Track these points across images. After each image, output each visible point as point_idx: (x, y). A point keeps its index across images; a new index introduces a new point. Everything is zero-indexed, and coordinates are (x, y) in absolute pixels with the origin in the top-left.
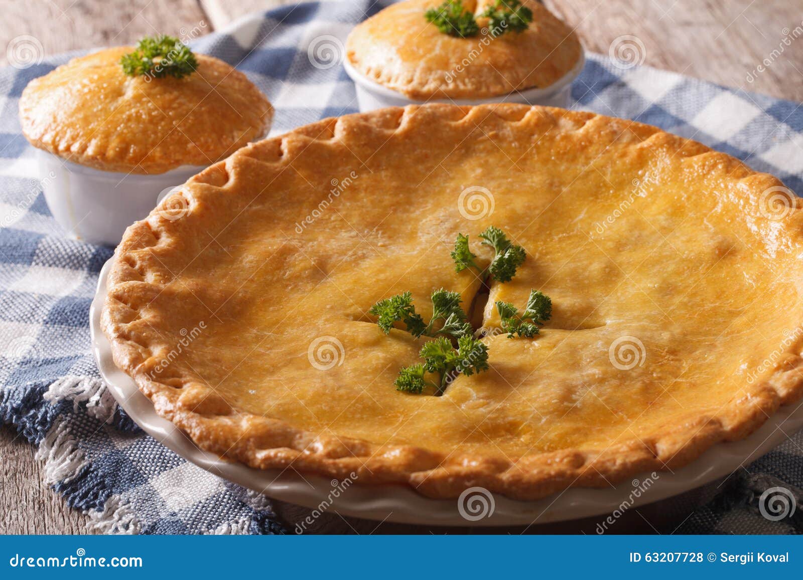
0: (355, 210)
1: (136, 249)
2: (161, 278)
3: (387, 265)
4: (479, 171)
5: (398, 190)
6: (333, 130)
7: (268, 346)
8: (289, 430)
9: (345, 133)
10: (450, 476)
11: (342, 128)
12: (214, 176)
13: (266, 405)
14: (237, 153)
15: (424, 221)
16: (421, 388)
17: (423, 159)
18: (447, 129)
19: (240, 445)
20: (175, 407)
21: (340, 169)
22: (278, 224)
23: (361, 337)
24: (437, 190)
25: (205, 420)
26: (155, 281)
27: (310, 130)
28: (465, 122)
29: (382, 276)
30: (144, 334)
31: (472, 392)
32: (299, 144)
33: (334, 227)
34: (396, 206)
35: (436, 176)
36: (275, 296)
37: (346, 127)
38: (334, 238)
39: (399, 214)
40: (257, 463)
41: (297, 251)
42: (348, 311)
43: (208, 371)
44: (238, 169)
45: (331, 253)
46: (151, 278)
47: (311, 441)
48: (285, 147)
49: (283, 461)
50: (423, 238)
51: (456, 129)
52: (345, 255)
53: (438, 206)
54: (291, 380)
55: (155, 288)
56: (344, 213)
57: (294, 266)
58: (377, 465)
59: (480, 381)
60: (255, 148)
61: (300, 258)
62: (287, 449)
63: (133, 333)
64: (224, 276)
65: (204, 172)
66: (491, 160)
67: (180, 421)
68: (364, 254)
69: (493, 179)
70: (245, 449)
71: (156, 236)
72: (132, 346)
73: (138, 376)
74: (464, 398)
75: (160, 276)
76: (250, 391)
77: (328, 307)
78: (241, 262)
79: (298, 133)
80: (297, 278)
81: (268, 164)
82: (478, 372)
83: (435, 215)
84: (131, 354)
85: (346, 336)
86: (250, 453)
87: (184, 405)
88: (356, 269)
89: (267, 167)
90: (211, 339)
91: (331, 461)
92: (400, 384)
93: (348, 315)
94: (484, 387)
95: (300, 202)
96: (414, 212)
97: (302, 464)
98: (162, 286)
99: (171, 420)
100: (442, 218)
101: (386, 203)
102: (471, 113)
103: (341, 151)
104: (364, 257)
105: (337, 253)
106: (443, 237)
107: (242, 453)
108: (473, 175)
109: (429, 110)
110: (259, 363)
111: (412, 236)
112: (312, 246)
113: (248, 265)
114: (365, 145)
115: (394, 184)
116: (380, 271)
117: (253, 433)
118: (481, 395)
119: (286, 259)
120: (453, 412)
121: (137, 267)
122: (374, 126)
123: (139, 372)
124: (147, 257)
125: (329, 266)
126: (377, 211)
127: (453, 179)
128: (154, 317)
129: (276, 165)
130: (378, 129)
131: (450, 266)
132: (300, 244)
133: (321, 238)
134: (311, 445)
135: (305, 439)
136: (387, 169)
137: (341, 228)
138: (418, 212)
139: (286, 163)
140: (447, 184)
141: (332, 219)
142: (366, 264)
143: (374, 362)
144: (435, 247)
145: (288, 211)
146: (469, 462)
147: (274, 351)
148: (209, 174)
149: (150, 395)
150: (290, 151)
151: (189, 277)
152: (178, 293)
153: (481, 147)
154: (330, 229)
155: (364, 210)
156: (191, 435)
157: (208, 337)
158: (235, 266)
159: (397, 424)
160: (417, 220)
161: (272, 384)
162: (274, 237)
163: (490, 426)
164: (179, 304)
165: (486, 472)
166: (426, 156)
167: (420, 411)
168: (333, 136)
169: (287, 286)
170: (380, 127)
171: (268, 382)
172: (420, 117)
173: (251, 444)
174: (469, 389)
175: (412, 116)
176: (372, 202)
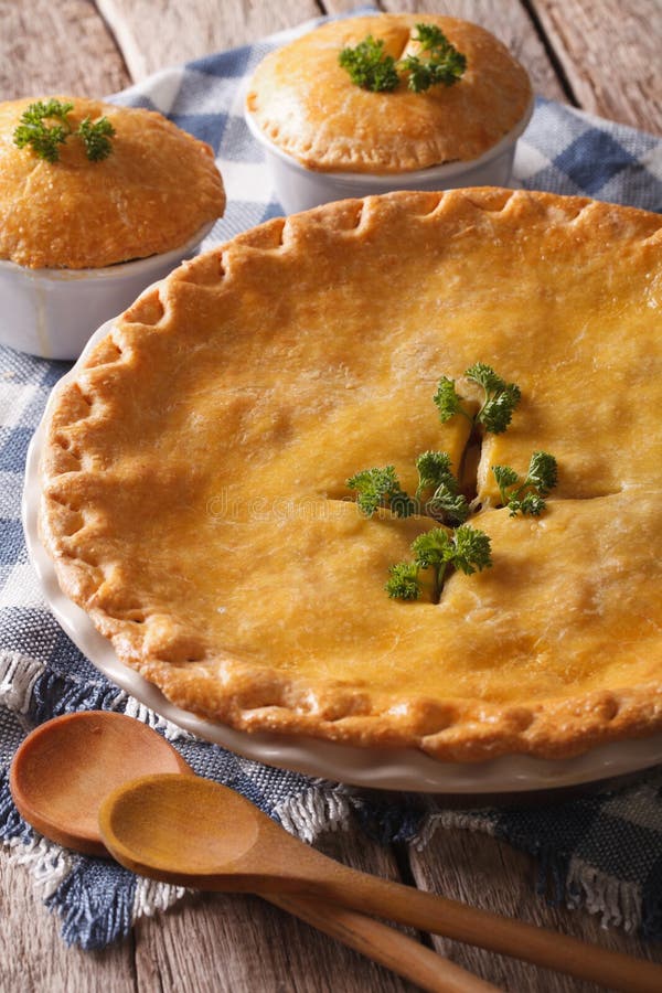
0: (315, 341)
1: (67, 425)
2: (100, 462)
3: (361, 418)
4: (456, 279)
5: (364, 309)
6: (281, 235)
7: (233, 541)
8: (275, 682)
9: (295, 240)
10: (468, 740)
11: (292, 234)
12: (147, 309)
13: (240, 630)
14: (170, 276)
15: (397, 351)
16: (415, 594)
17: (388, 267)
18: (416, 227)
19: (222, 705)
20: (140, 654)
21: (293, 287)
22: (227, 366)
23: (340, 524)
24: (409, 305)
25: (177, 671)
26: (94, 467)
27: (253, 237)
28: (436, 216)
29: (356, 435)
30: (92, 550)
31: (475, 596)
32: (244, 260)
33: (293, 366)
34: (363, 331)
35: (406, 287)
36: (234, 470)
37: (296, 232)
38: (294, 382)
39: (367, 343)
40: (244, 726)
41: (254, 406)
42: (322, 486)
43: (169, 589)
44: (175, 300)
45: (292, 404)
46: (89, 463)
47: (303, 695)
48: (226, 263)
49: (274, 726)
50: (399, 375)
51: (425, 226)
52: (309, 405)
53: (411, 328)
54: (265, 590)
55: (96, 480)
56: (303, 345)
57: (252, 427)
58: (382, 730)
59: (484, 581)
60: (192, 268)
61: (258, 415)
62: (275, 708)
63: (79, 549)
64: (172, 447)
65: (134, 306)
66: (470, 263)
67: (149, 674)
68: (331, 403)
69: (473, 289)
70: (227, 710)
71: (88, 401)
72: (80, 567)
73: (92, 611)
74: (466, 607)
75: (99, 459)
76: (219, 610)
77: (297, 481)
78: (190, 424)
79: (241, 242)
80: (257, 442)
81: (208, 289)
82: (481, 569)
83: (409, 343)
84: (80, 581)
85: (323, 523)
86: (234, 715)
87: (152, 653)
88: (324, 425)
89: (208, 293)
90: (168, 539)
91: (329, 724)
92: (392, 591)
93: (320, 492)
94: (489, 590)
95: (250, 335)
96: (384, 338)
97: (296, 730)
98: (103, 475)
99: (138, 670)
100: (418, 347)
101: (351, 328)
102: (442, 204)
103: (293, 264)
104: (331, 407)
105: (300, 404)
106: (422, 374)
107: (225, 714)
108: (450, 285)
109: (393, 203)
110: (225, 566)
111: (384, 372)
112: (270, 397)
113: (198, 430)
114: (320, 254)
115: (358, 302)
116: (353, 427)
117: (236, 689)
118: (488, 600)
119: (241, 418)
120: (456, 627)
121: (71, 448)
122: (329, 227)
123: (92, 606)
124: (82, 436)
125: (292, 422)
126: (340, 340)
127: (426, 290)
128: (100, 521)
129: (217, 288)
130: (334, 232)
131: (434, 414)
132: (256, 395)
133: (278, 383)
134: (304, 700)
135: (295, 692)
136: (348, 283)
137: (301, 367)
138: (389, 339)
139: (229, 286)
140: (420, 298)
141: (290, 355)
142: (336, 416)
143: (359, 559)
144: (412, 388)
145: (237, 348)
146: (487, 716)
147: (239, 547)
148: (140, 309)
149: (110, 636)
150: (234, 270)
151: (133, 456)
152: (124, 482)
153: (457, 246)
154: (288, 369)
155: (326, 340)
156: (163, 691)
157: (161, 536)
158: (182, 432)
159: (393, 648)
160: (389, 349)
161: (243, 598)
162: (224, 386)
163: (500, 644)
164: (125, 495)
165: (508, 731)
166: (393, 262)
167: (419, 627)
168: (281, 243)
169: (246, 454)
170: (336, 229)
171: (238, 594)
172: (382, 214)
173: (234, 703)
174: (472, 594)
175: (372, 212)
176: (334, 328)
